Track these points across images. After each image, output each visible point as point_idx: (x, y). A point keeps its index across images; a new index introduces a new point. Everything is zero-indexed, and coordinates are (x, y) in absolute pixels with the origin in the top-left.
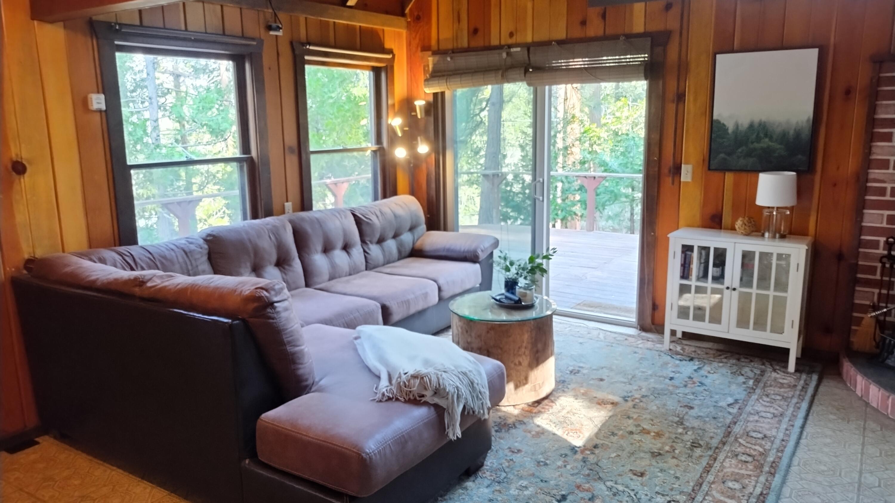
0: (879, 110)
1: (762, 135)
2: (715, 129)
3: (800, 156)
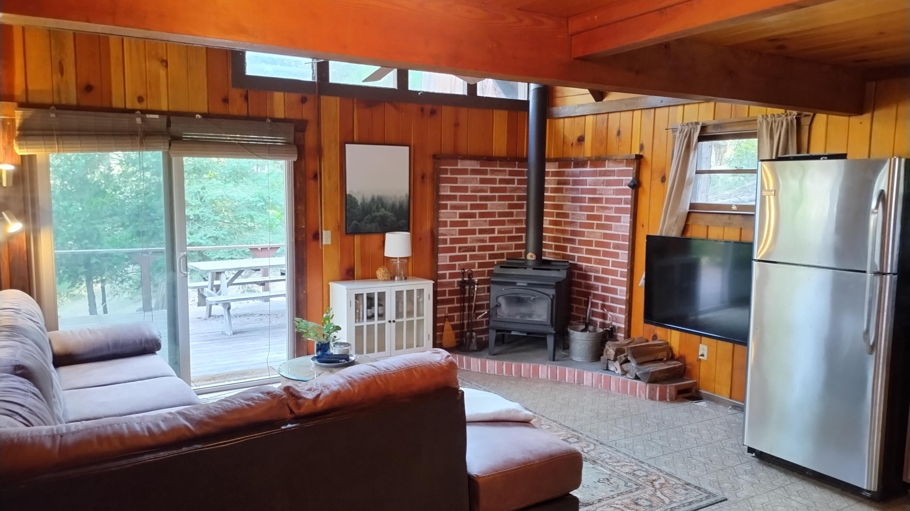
0: (441, 190)
1: (380, 206)
2: (348, 201)
3: (403, 221)
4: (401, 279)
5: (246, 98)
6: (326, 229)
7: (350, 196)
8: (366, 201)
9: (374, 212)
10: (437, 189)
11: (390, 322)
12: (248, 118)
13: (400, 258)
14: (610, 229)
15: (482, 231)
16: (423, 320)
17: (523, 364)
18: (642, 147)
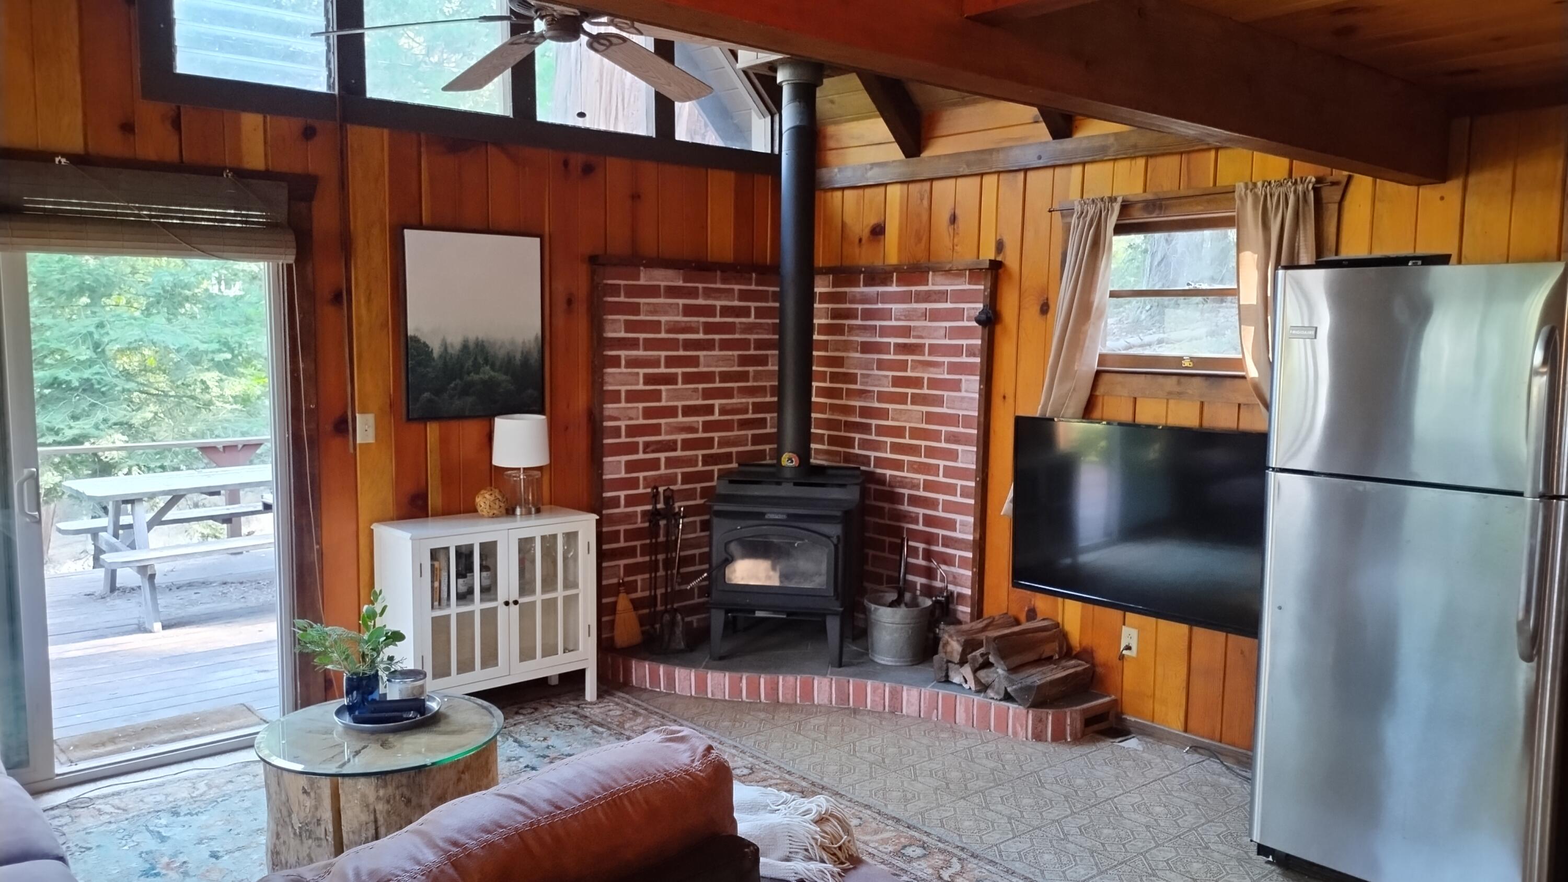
0: (608, 327)
1: (481, 361)
2: (411, 351)
3: (530, 391)
4: (529, 513)
5: (176, 124)
6: (364, 411)
7: (416, 340)
8: (450, 350)
9: (469, 373)
10: (596, 326)
11: (507, 603)
12: (180, 167)
13: (524, 469)
14: (941, 404)
15: (689, 411)
16: (577, 595)
17: (781, 678)
18: (1000, 246)
